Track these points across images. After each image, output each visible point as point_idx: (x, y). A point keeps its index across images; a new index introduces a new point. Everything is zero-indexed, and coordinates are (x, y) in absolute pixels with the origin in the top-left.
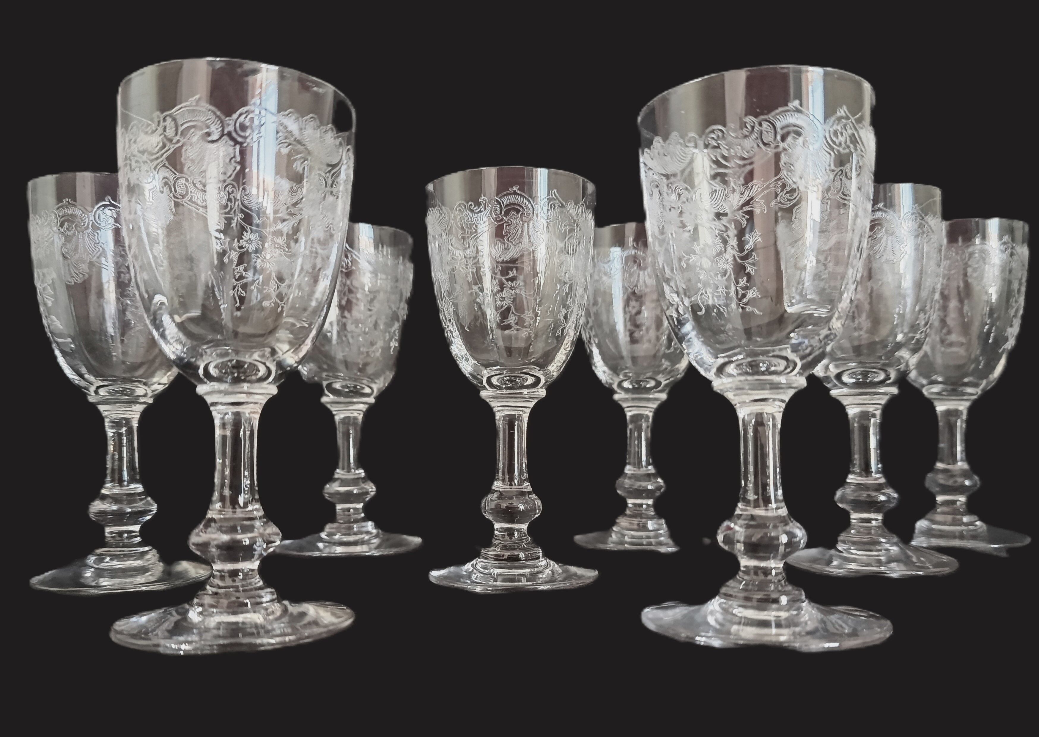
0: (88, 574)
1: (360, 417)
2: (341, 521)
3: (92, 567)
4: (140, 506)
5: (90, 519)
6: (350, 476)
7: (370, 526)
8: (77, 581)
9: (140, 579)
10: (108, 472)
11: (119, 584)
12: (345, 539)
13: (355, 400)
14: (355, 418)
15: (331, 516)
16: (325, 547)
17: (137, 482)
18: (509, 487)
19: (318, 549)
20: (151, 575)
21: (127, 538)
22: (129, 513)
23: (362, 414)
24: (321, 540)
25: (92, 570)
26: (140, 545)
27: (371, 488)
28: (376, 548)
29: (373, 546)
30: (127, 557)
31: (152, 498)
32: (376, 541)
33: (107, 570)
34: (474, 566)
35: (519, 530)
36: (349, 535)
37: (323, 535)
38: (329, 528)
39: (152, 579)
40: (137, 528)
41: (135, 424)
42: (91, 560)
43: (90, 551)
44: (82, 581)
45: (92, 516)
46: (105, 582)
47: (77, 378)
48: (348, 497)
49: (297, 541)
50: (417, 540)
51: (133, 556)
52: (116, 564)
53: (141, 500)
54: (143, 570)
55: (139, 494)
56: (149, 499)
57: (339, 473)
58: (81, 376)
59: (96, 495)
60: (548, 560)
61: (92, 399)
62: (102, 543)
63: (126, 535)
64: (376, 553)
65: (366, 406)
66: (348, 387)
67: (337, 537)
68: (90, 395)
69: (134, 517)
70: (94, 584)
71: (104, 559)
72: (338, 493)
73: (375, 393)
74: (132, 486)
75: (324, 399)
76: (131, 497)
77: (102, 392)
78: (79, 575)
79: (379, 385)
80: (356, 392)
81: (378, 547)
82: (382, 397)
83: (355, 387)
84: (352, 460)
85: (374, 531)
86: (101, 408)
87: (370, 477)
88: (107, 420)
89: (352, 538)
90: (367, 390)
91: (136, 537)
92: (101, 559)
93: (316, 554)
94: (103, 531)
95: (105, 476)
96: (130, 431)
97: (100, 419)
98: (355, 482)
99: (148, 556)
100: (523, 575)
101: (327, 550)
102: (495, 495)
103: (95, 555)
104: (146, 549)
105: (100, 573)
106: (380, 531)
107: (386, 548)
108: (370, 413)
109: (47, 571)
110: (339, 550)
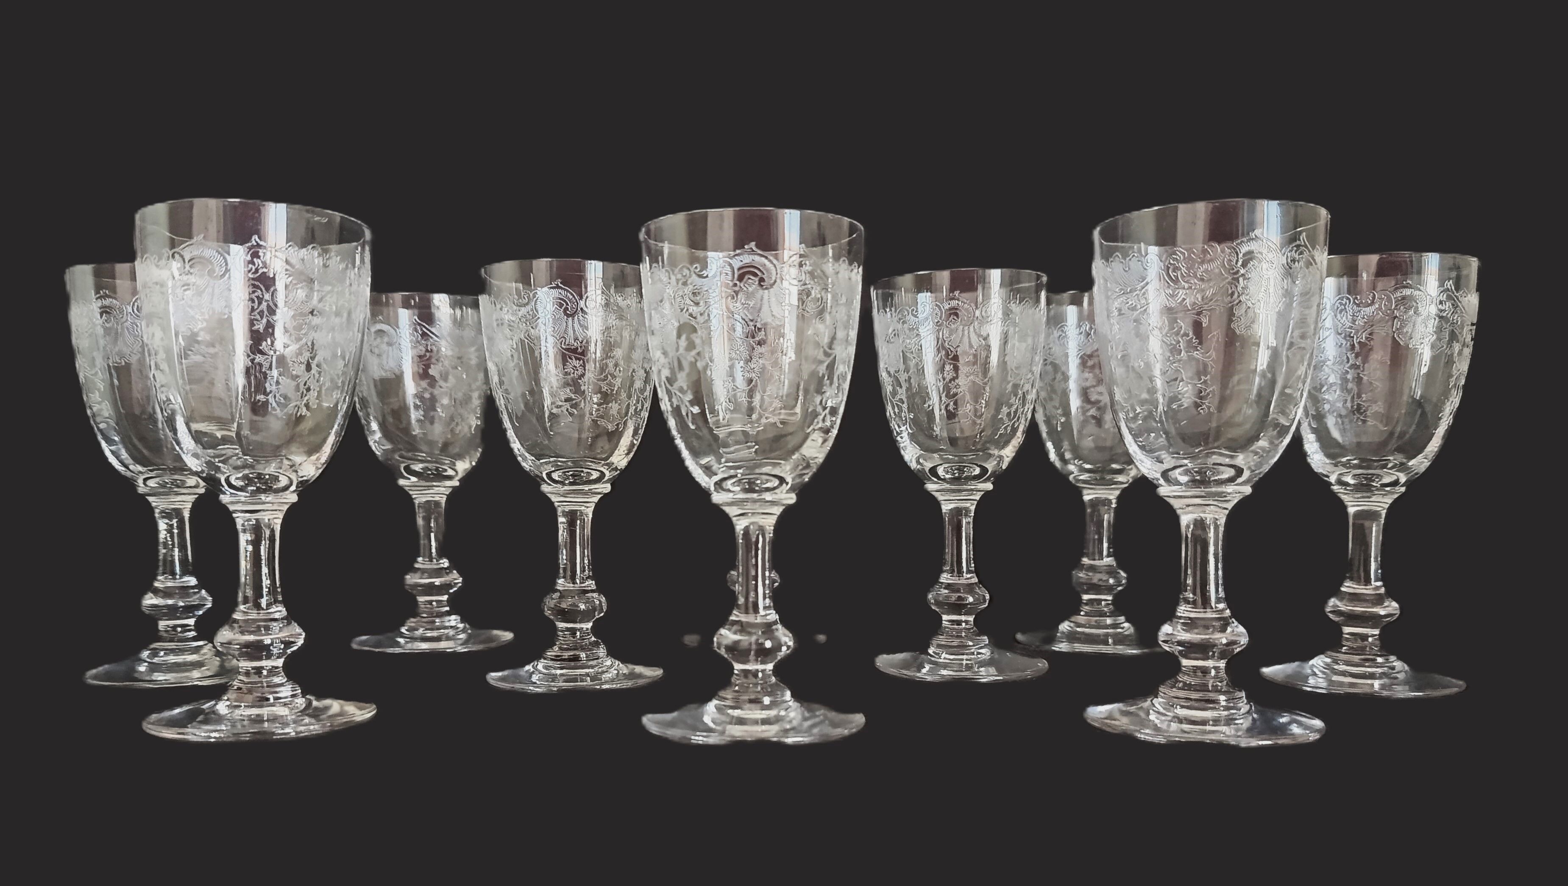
0: (142, 668)
1: (443, 500)
2: (425, 615)
3: (146, 662)
4: (194, 600)
5: (143, 613)
6: (434, 566)
7: (454, 620)
8: (130, 675)
9: (196, 674)
10: (161, 563)
11: (175, 678)
12: (429, 634)
13: (435, 484)
14: (437, 504)
15: (413, 610)
16: (407, 642)
17: (191, 574)
18: (572, 585)
19: (398, 645)
20: (208, 669)
21: (181, 632)
22: (182, 607)
23: (446, 496)
24: (402, 635)
25: (146, 664)
26: (194, 639)
27: (456, 578)
28: (462, 645)
29: (460, 642)
30: (181, 651)
31: (207, 591)
32: (462, 636)
33: (164, 664)
34: (535, 667)
35: (581, 630)
36: (432, 629)
37: (403, 630)
38: (411, 622)
39: (209, 673)
40: (191, 622)
41: (186, 515)
42: (145, 654)
43: (145, 647)
44: (136, 675)
45: (144, 609)
46: (159, 677)
47: (123, 469)
48: (430, 589)
49: (373, 637)
50: (508, 636)
51: (188, 651)
52: (172, 659)
53: (195, 593)
54: (198, 665)
55: (193, 587)
56: (203, 592)
57: (421, 562)
58: (126, 466)
59: (149, 588)
60: (613, 659)
61: (141, 489)
62: (157, 637)
63: (179, 629)
64: (461, 649)
65: (450, 490)
66: (430, 470)
67: (421, 631)
68: (139, 486)
69: (189, 610)
70: (148, 678)
71: (158, 653)
72: (418, 585)
73: (460, 475)
74: (186, 579)
75: (401, 482)
76: (184, 591)
77: (152, 483)
78: (134, 670)
79: (463, 466)
80: (440, 476)
81: (465, 643)
82: (469, 478)
83: (437, 469)
84: (434, 550)
85: (461, 626)
86: (150, 499)
87: (455, 565)
88: (157, 511)
89: (435, 634)
90: (450, 472)
91: (190, 630)
92: (155, 653)
93: (397, 650)
94: (157, 625)
95: (157, 567)
96: (181, 522)
97: (150, 509)
98: (439, 572)
99: (204, 651)
100: (587, 675)
101: (409, 646)
102: (558, 594)
103: (150, 650)
104: (201, 643)
105: (154, 668)
106: (467, 626)
107: (474, 643)
108: (454, 496)
109: (101, 665)
110: (424, 646)
